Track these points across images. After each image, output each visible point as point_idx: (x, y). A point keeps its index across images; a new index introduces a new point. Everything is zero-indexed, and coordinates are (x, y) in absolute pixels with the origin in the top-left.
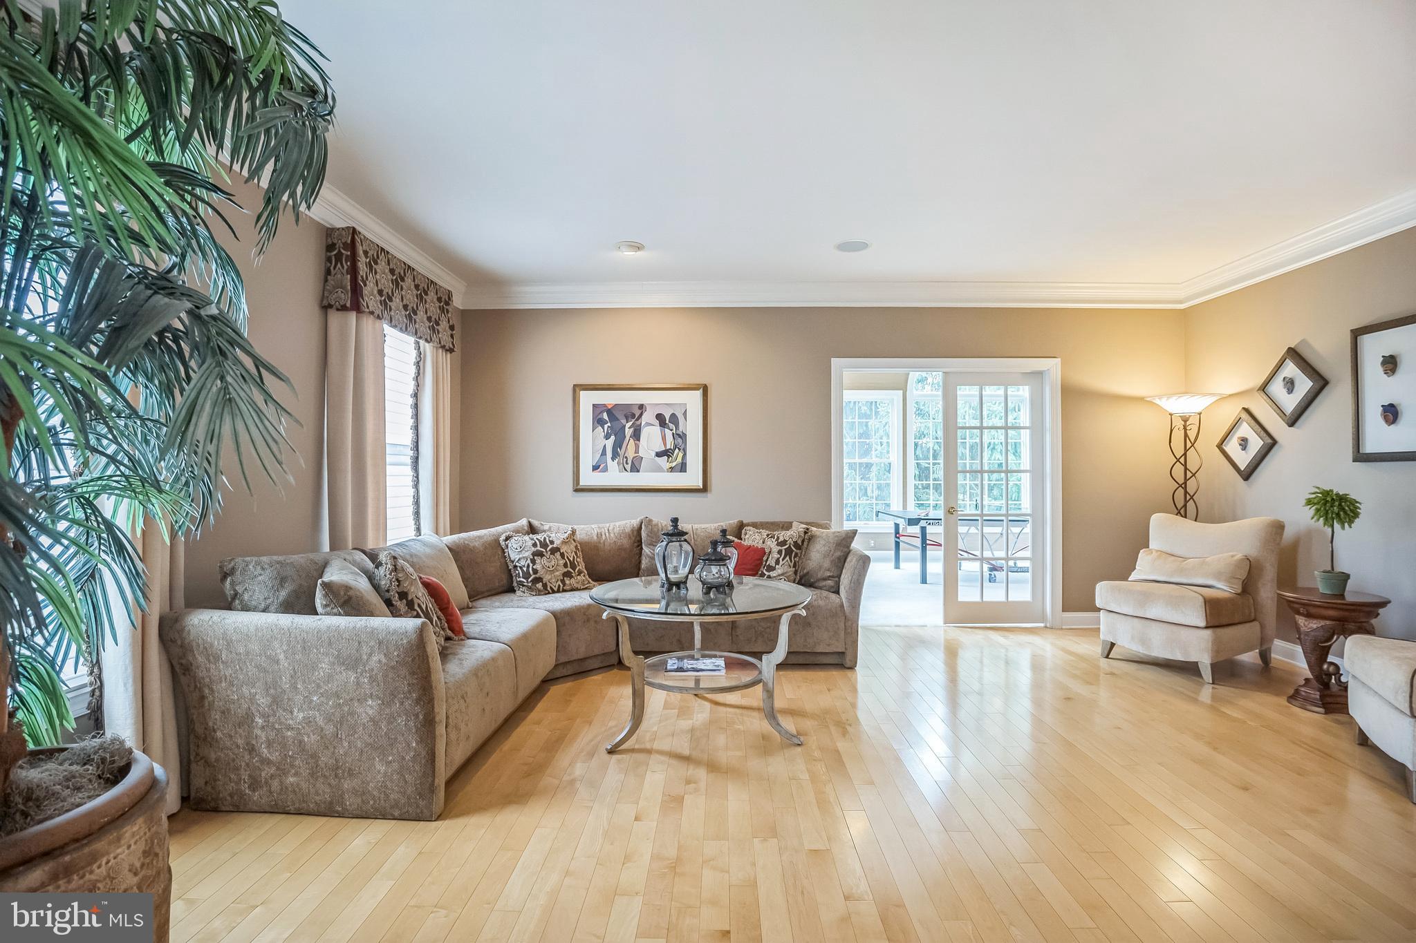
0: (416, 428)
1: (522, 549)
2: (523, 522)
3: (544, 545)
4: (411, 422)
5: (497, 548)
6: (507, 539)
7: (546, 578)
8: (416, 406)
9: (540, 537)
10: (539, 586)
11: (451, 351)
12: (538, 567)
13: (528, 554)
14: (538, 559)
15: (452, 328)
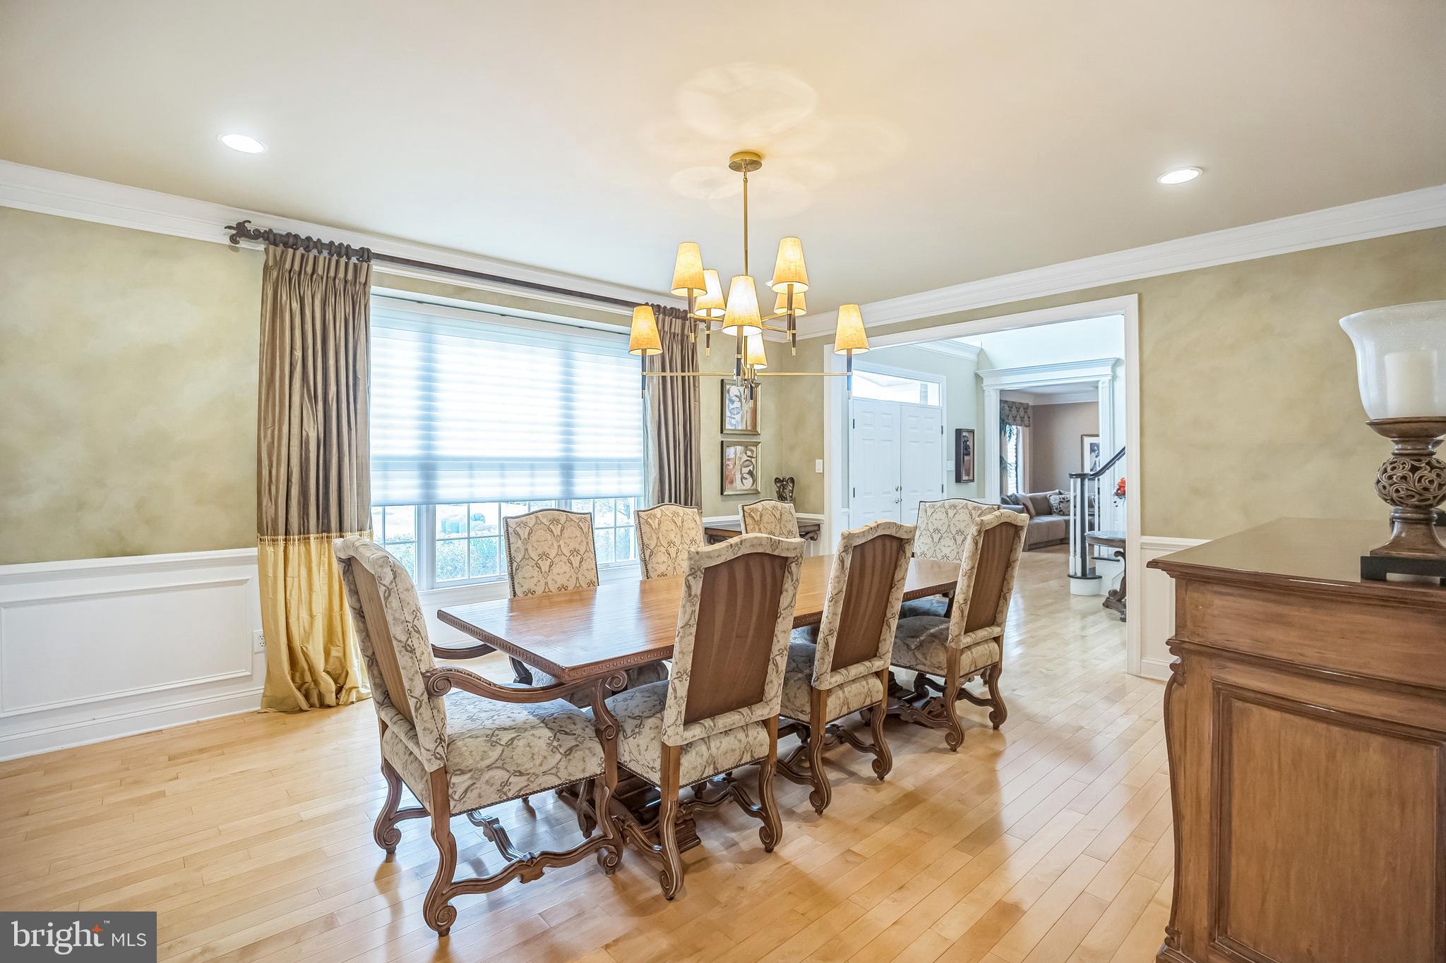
0: (1016, 456)
1: (1055, 500)
2: (1057, 491)
3: (1063, 499)
4: (1015, 454)
5: (1046, 499)
6: (1050, 496)
7: (1064, 510)
8: (1016, 449)
9: (1063, 496)
10: (1061, 513)
11: (1029, 426)
12: (1061, 506)
13: (1057, 502)
14: (1061, 504)
15: (1029, 418)
